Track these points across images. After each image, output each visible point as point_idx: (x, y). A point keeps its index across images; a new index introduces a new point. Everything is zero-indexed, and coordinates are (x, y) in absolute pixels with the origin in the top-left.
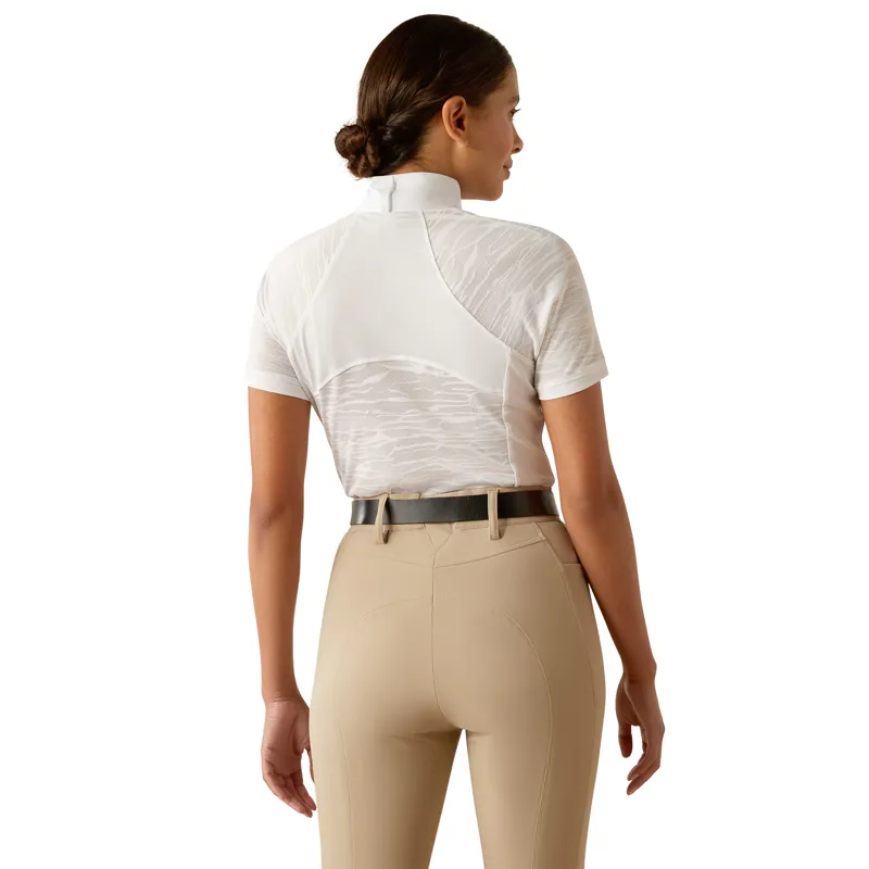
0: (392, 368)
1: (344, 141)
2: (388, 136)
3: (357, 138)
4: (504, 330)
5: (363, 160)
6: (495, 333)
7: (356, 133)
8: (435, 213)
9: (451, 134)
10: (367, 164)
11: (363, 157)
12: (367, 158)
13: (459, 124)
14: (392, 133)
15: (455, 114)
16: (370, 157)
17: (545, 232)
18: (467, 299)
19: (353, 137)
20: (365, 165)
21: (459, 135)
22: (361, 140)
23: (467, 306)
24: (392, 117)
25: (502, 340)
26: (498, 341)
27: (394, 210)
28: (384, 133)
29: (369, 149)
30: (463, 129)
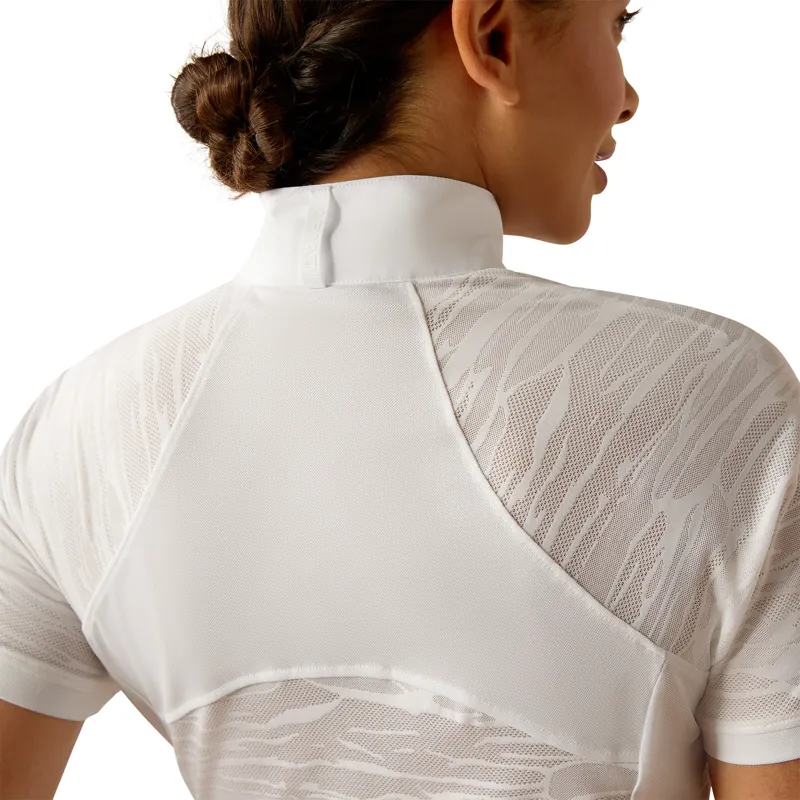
0: (345, 693)
1: (192, 97)
2: (306, 79)
3: (225, 86)
4: (646, 603)
5: (242, 148)
6: (625, 613)
7: (219, 76)
8: (446, 284)
9: (473, 71)
10: (254, 158)
11: (243, 138)
12: (252, 140)
13: (496, 45)
14: (316, 74)
15: (487, 19)
16: (261, 140)
17: (735, 329)
18: (547, 521)
19: (214, 86)
20: (248, 158)
21: (495, 74)
22: (236, 91)
23: (548, 542)
24: (317, 29)
25: (643, 631)
26: (631, 633)
27: (338, 283)
28: (296, 71)
29: (257, 117)
30: (505, 59)
